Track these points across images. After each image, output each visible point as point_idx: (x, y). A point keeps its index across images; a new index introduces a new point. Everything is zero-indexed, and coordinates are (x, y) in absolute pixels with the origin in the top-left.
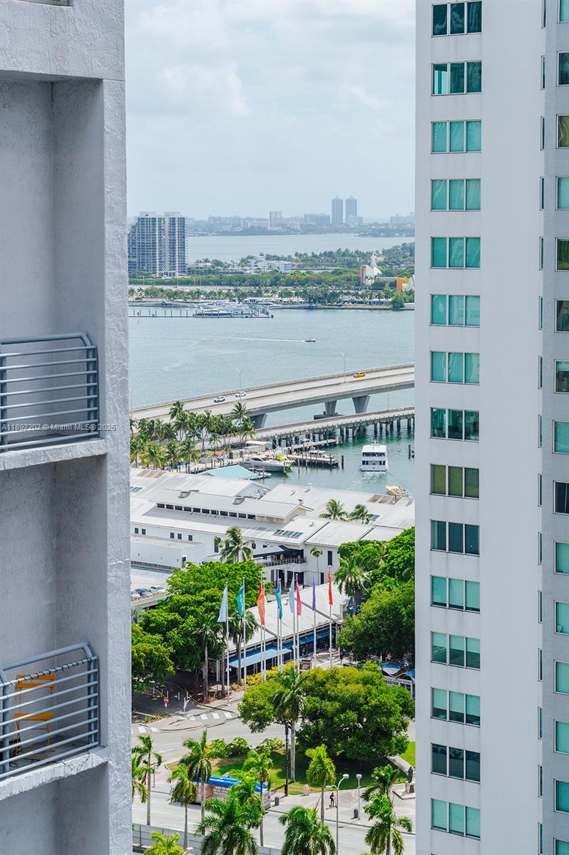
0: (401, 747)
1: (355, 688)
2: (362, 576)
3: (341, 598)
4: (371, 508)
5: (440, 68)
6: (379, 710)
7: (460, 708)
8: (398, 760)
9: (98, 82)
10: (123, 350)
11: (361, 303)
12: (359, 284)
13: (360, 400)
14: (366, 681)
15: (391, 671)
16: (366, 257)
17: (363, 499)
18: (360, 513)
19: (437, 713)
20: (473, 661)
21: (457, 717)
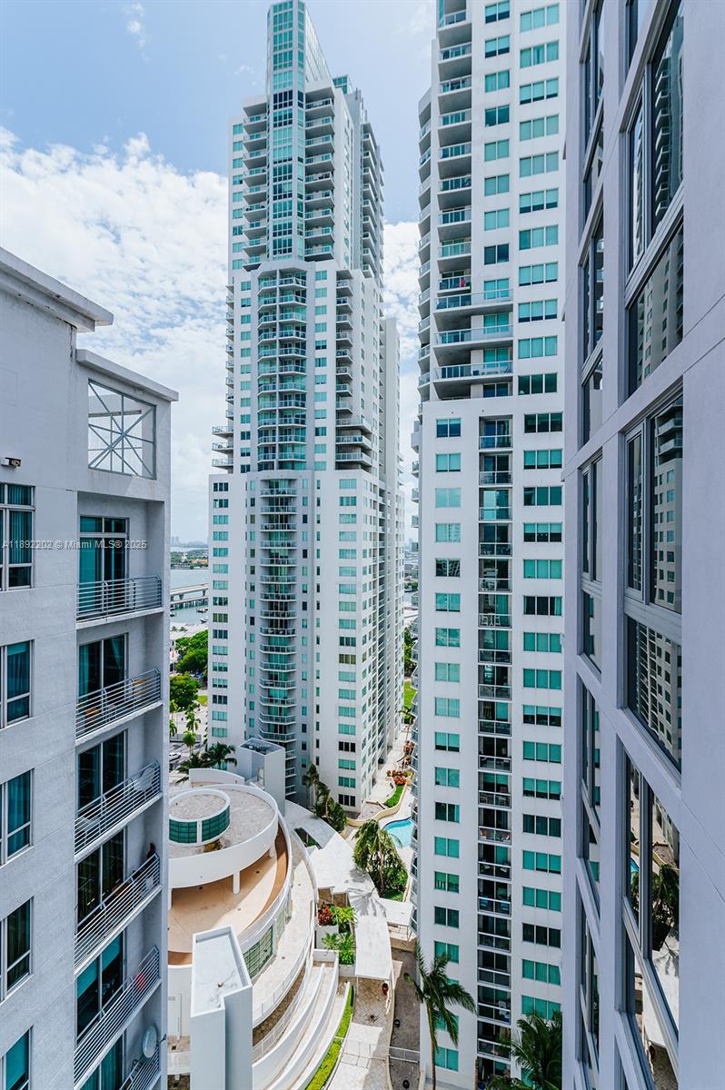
0: (196, 698)
1: (182, 682)
2: (184, 648)
3: (177, 655)
4: (186, 628)
5: (216, 500)
6: (190, 687)
7: (221, 683)
8: (195, 702)
9: (163, 502)
10: (169, 580)
11: (181, 567)
12: (180, 561)
13: (181, 596)
14: (185, 679)
15: (192, 675)
16: (182, 554)
17: (183, 625)
18: (182, 629)
19: (214, 686)
20: (226, 669)
21: (220, 686)
